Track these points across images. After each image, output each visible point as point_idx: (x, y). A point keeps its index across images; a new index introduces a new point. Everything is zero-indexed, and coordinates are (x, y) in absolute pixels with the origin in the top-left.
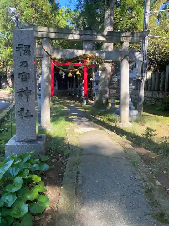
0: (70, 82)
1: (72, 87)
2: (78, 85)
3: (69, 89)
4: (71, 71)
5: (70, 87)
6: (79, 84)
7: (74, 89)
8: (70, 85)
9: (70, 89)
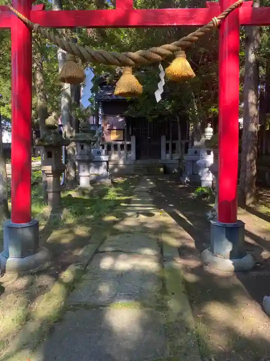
0: (167, 138)
1: (173, 153)
2: (190, 145)
3: (166, 157)
4: (135, 55)
5: (167, 153)
6: (193, 144)
7: (176, 157)
8: (167, 145)
9: (168, 156)
